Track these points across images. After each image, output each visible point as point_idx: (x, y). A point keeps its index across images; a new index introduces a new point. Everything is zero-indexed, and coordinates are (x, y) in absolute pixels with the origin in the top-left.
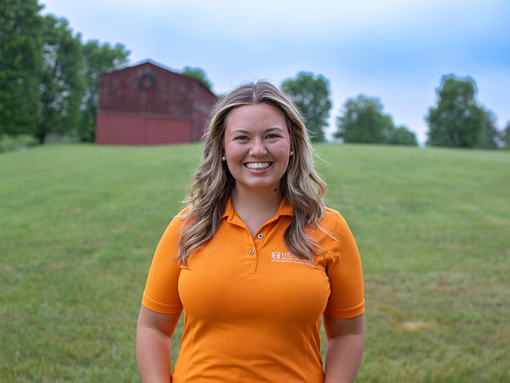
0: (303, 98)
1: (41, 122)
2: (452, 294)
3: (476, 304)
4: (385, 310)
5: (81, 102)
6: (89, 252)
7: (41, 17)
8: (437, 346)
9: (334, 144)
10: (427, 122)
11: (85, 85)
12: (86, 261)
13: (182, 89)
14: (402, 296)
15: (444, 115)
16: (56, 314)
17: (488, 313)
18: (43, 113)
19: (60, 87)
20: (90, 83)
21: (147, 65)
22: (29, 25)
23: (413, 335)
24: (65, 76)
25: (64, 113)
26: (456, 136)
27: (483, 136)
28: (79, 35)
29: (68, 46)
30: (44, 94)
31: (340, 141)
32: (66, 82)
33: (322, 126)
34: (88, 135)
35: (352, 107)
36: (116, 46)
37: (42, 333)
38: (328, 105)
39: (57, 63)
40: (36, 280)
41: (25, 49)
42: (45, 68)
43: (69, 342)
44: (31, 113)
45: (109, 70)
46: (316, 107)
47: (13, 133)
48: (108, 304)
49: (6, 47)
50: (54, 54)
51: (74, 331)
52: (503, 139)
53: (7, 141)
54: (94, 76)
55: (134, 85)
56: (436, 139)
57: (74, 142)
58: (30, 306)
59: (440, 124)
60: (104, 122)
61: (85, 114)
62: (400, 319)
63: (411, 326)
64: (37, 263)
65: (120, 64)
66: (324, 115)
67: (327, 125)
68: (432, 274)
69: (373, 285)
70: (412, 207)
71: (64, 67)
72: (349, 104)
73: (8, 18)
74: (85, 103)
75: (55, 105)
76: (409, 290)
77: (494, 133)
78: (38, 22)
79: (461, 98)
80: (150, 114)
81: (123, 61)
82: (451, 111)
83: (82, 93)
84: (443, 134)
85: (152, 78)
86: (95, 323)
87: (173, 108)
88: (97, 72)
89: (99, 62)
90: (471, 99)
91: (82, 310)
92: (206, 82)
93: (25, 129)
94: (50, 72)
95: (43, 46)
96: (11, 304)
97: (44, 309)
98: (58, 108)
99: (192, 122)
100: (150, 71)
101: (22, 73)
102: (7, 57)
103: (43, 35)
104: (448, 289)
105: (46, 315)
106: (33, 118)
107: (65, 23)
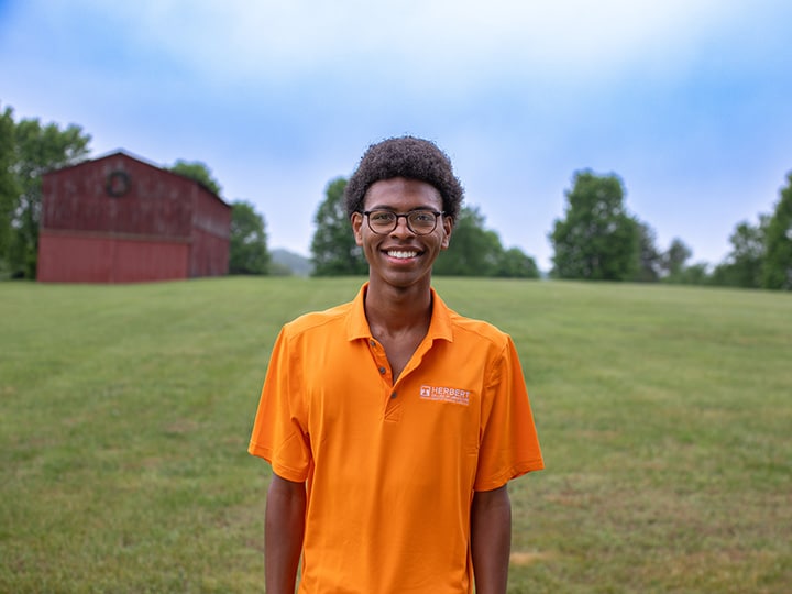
2: (583, 507)
5: (14, 217)
6: (26, 457)
10: (551, 241)
11: (19, 189)
12: (22, 472)
13: (174, 194)
15: (577, 231)
17: (632, 534)
20: (27, 186)
21: (119, 156)
23: (522, 571)
26: (596, 262)
27: (636, 262)
28: (9, 111)
36: (68, 129)
45: (58, 166)
48: (58, 538)
52: (665, 266)
54: (33, 175)
55: (99, 189)
56: (565, 268)
57: (5, 280)
59: (571, 245)
60: (50, 247)
61: (21, 234)
65: (74, 155)
68: (552, 478)
74: (20, 218)
76: (519, 503)
77: (654, 256)
79: (602, 205)
80: (123, 235)
81: (80, 151)
82: (588, 225)
83: (15, 202)
84: (575, 261)
85: (126, 178)
86: (38, 570)
87: (160, 225)
88: (39, 169)
89: (41, 154)
90: (616, 206)
91: (17, 549)
92: (213, 184)
99: (190, 246)
100: (124, 166)
104: (577, 500)
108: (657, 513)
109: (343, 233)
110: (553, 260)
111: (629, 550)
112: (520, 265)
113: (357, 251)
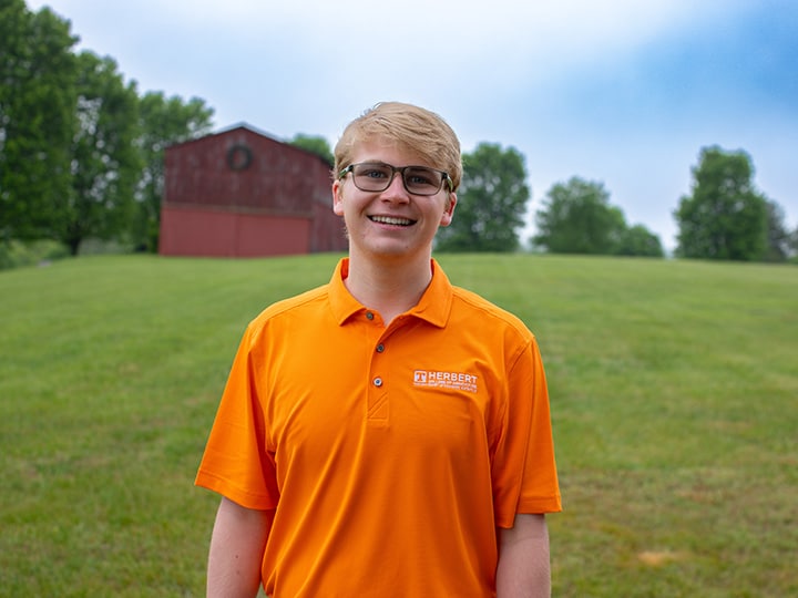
0: (484, 182)
1: (74, 219)
2: (716, 504)
3: (752, 521)
4: (611, 532)
5: (137, 190)
6: (149, 438)
7: (73, 55)
8: (691, 590)
9: (533, 253)
10: (677, 219)
11: (142, 162)
12: (144, 455)
13: (296, 169)
14: (637, 507)
15: (703, 209)
16: (97, 544)
17: (769, 534)
18: (76, 206)
19: (103, 165)
20: (150, 159)
21: (241, 131)
22: (55, 69)
23: (656, 573)
24: (110, 149)
25: (110, 206)
26: (722, 241)
27: (764, 241)
28: (133, 84)
29: (116, 100)
30: (78, 175)
31: (542, 249)
32: (112, 157)
33: (514, 226)
34: (148, 242)
35: (561, 196)
36: (191, 102)
37: (75, 575)
38: (524, 193)
39: (98, 127)
40: (66, 486)
41: (48, 105)
42: (77, 138)
43: (118, 590)
44: (58, 206)
45: (181, 139)
46: (505, 196)
47: (28, 239)
48: (179, 526)
49: (18, 102)
50: (95, 115)
51: (126, 571)
52: (793, 245)
53: (18, 249)
54: (157, 148)
55: (221, 163)
56: (691, 247)
57: (127, 253)
58: (56, 529)
59: (697, 223)
60: (173, 221)
61: (143, 206)
62: (635, 547)
63: (652, 558)
64: (67, 457)
65: (196, 130)
66: (518, 209)
67: (522, 224)
68: (684, 472)
69: (593, 491)
70: (655, 360)
71: (107, 137)
72: (556, 191)
73: (21, 57)
74: (143, 191)
75: (95, 193)
76: (649, 499)
77: (781, 235)
78: (69, 63)
79: (729, 183)
80: (245, 210)
81: (203, 124)
82: (715, 203)
83: (138, 175)
84: (702, 239)
85: (248, 153)
86: (160, 558)
87: (282, 199)
88: (162, 142)
89: (163, 127)
90: (744, 183)
91: (139, 535)
93: (47, 231)
94: (88, 142)
95: (76, 101)
96: (27, 526)
97: (79, 535)
98: (100, 198)
99: (311, 221)
100: (245, 140)
101: (43, 143)
102: (19, 119)
103: (77, 84)
104: (710, 496)
105: (81, 545)
106: (61, 213)
107: (111, 64)
108: (793, 512)
109: (464, 209)
110: (679, 238)
111: (765, 552)
112: (644, 243)
113: (479, 227)
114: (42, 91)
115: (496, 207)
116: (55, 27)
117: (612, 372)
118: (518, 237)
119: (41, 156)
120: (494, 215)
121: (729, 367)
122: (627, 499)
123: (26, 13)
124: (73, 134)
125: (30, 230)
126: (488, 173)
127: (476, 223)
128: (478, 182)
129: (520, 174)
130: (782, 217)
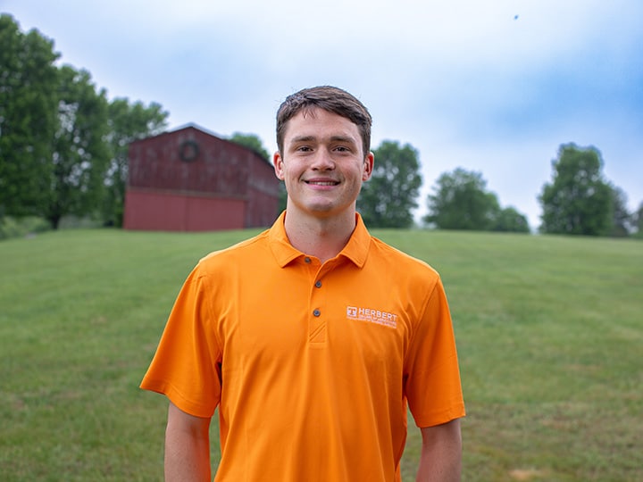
0: (386, 172)
1: (55, 197)
2: (572, 431)
3: (602, 445)
4: (488, 454)
5: (106, 177)
6: (114, 377)
7: (56, 68)
9: (425, 229)
10: (541, 202)
11: (111, 153)
12: (111, 390)
13: (234, 161)
14: (509, 434)
15: (562, 194)
16: (72, 462)
17: (615, 456)
18: (57, 189)
19: (79, 156)
20: (117, 152)
21: (191, 129)
22: (41, 79)
24: (85, 144)
25: (84, 189)
26: (577, 220)
27: (610, 220)
28: (104, 92)
29: (90, 105)
30: (59, 165)
31: (432, 226)
32: (86, 150)
33: (409, 207)
34: (114, 218)
35: (447, 183)
36: (150, 106)
38: (418, 181)
39: (75, 126)
40: (47, 415)
41: (35, 108)
42: (58, 135)
44: (42, 189)
45: (142, 136)
46: (402, 183)
47: (18, 215)
48: (139, 447)
49: (11, 105)
50: (73, 117)
52: (634, 223)
53: (10, 223)
54: (122, 143)
55: (174, 155)
56: (552, 225)
57: (98, 227)
58: (39, 450)
59: (557, 205)
60: (134, 202)
61: (111, 190)
62: (507, 466)
63: (521, 474)
64: (48, 391)
65: (155, 128)
66: (412, 193)
67: (416, 206)
68: (546, 405)
69: (473, 421)
70: (522, 315)
71: (82, 135)
72: (444, 179)
73: (13, 70)
74: (111, 178)
75: (72, 179)
76: (518, 427)
77: (625, 216)
78: (52, 74)
79: (583, 173)
80: (193, 193)
81: (160, 124)
82: (571, 189)
83: (107, 165)
84: (561, 218)
85: (196, 147)
86: (123, 474)
87: (222, 185)
88: (126, 138)
89: (128, 126)
90: (594, 174)
91: (106, 455)
92: (265, 152)
93: (33, 209)
94: (67, 138)
95: (58, 105)
96: (15, 447)
97: (57, 454)
98: (76, 183)
99: (246, 202)
100: (194, 137)
101: (31, 139)
102: (12, 119)
103: (58, 91)
104: (567, 425)
105: (59, 463)
106: (44, 195)
107: (87, 76)
108: (635, 438)
109: (370, 192)
110: (542, 217)
111: (612, 470)
112: (514, 221)
113: (382, 208)
114: (31, 96)
115: (395, 192)
116: (41, 45)
117: (489, 325)
118: (412, 216)
119: (29, 149)
120: (393, 199)
121: (583, 322)
122: (501, 427)
123: (18, 34)
124: (55, 131)
125: (20, 208)
126: (389, 164)
127: (379, 205)
128: (381, 171)
129: (415, 166)
130: (625, 200)
